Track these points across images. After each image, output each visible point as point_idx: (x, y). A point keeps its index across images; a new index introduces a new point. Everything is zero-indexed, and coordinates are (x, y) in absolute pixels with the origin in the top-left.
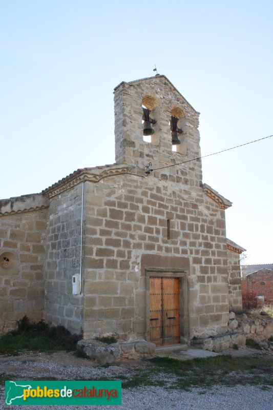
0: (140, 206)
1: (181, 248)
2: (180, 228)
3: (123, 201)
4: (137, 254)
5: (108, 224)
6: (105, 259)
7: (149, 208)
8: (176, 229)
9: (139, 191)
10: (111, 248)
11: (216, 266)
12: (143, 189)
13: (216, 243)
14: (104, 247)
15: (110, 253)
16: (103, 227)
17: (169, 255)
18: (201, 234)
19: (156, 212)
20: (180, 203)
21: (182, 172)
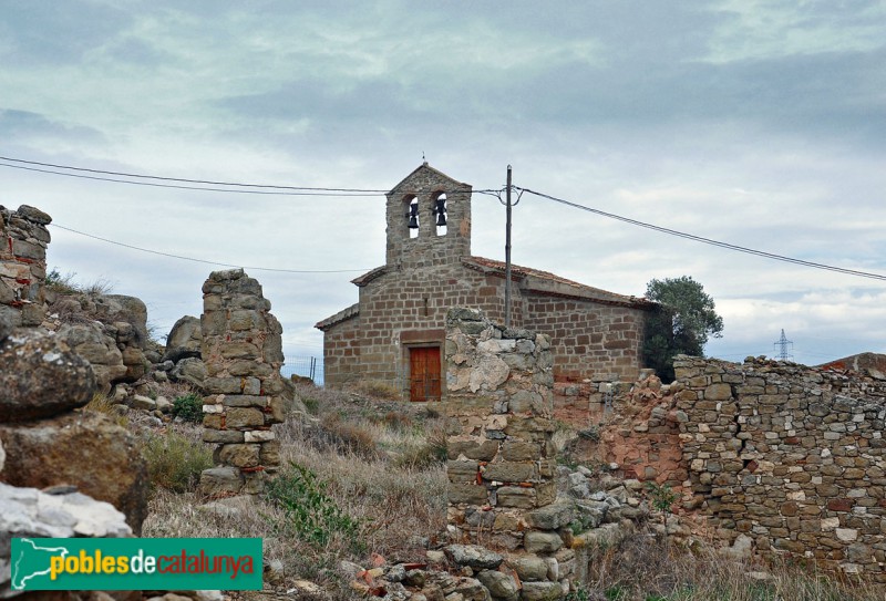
0: (399, 295)
1: (436, 322)
2: (436, 304)
3: (385, 294)
4: (397, 332)
5: (375, 314)
6: (373, 338)
7: (406, 295)
8: (432, 306)
9: (398, 283)
10: (378, 330)
12: (401, 281)
14: (373, 330)
15: (377, 333)
17: (425, 329)
19: (413, 296)
20: (437, 283)
21: (440, 254)
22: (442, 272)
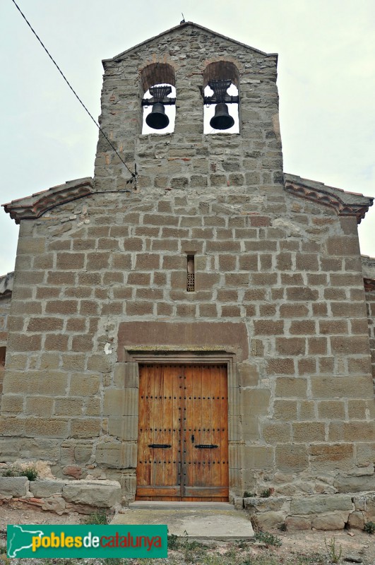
0: (121, 241)
1: (219, 307)
2: (217, 266)
3: (85, 238)
4: (109, 324)
5: (53, 278)
6: (44, 335)
7: (140, 242)
8: (208, 270)
9: (120, 216)
10: (58, 316)
11: (328, 337)
12: (129, 212)
13: (329, 286)
14: (43, 315)
15: (57, 324)
16: (44, 284)
17: (189, 320)
18: (279, 272)
19: (157, 245)
20: (222, 222)
21: (226, 166)
22: (234, 199)
